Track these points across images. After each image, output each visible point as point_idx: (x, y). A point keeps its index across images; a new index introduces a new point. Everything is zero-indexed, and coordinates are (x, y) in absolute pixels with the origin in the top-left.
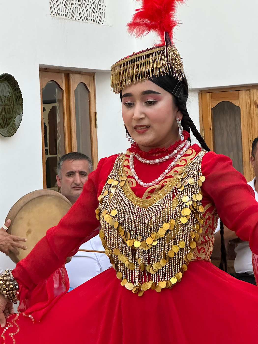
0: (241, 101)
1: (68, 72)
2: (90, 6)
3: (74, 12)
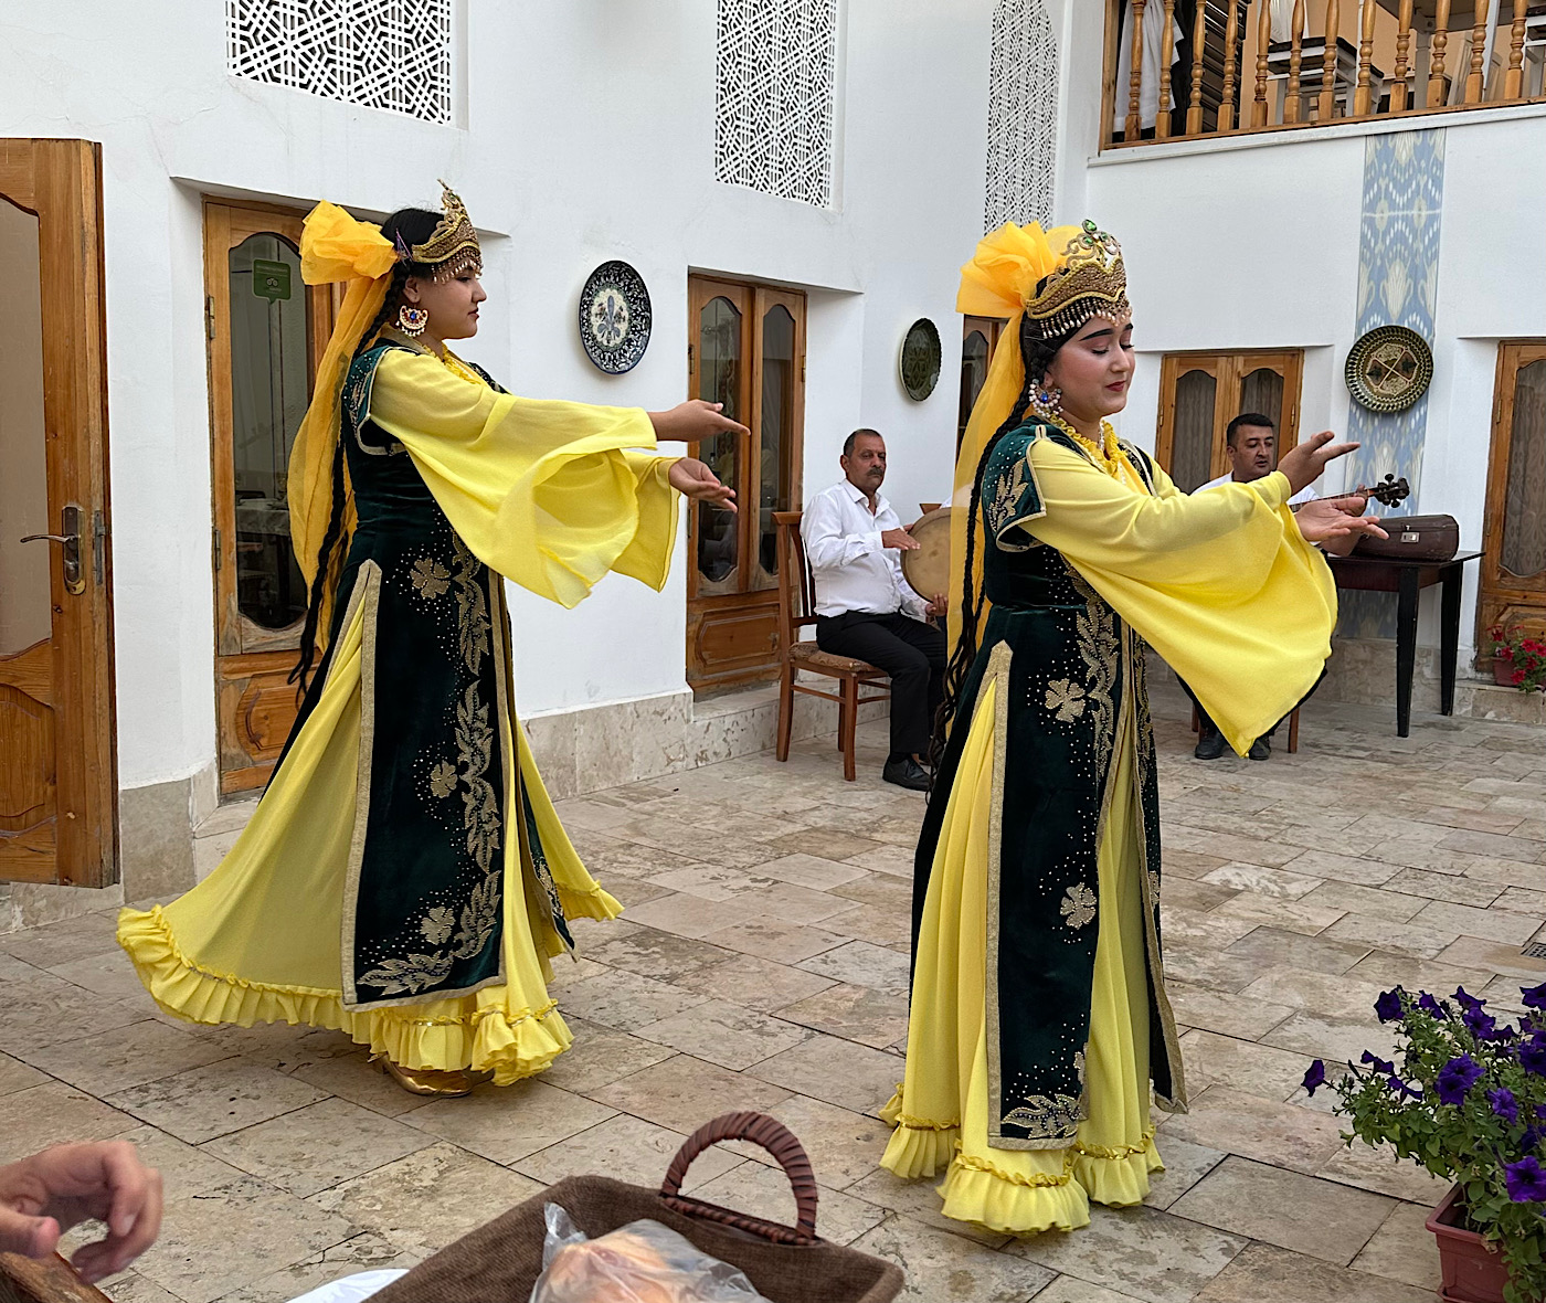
0: (1219, 371)
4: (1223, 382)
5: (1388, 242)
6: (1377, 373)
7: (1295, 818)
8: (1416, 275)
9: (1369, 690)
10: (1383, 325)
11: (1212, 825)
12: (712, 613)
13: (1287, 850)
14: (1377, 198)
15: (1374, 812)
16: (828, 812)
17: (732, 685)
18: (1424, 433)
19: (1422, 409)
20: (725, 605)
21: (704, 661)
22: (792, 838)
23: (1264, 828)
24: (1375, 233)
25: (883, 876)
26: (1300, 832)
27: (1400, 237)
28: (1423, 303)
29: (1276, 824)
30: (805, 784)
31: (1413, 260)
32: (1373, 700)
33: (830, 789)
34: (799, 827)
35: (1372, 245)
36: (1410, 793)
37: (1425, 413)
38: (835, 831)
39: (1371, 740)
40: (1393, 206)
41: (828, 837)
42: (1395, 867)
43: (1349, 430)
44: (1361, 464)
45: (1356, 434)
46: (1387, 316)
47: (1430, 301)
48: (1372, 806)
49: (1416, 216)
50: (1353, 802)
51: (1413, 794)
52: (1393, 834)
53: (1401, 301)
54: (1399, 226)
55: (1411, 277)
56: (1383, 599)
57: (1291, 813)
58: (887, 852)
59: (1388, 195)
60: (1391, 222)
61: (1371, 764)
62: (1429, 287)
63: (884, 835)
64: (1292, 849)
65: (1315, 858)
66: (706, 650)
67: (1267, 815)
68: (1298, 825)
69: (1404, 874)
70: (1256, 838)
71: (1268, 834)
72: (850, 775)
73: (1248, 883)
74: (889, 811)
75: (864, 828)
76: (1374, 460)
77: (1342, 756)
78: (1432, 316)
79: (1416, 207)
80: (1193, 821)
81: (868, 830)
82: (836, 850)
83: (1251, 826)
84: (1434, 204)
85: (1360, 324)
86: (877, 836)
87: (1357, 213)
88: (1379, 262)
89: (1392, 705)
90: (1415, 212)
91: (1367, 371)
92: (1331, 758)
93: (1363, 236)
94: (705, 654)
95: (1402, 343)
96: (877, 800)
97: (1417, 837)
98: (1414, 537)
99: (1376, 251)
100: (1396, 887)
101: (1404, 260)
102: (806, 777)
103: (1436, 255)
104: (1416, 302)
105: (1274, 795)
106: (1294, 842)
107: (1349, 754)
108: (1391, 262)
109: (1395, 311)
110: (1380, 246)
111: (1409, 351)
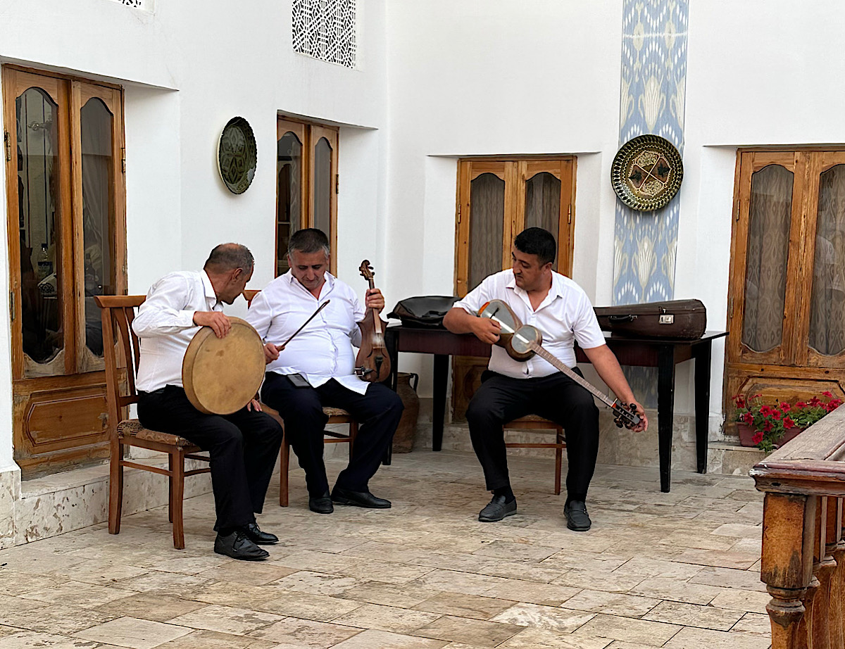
0: (506, 174)
1: (309, 124)
2: (338, 44)
3: (321, 49)
4: (510, 183)
5: (644, 61)
6: (638, 177)
7: (574, 563)
8: (668, 90)
9: (639, 453)
10: (641, 134)
11: (504, 572)
12: (40, 394)
13: (566, 590)
14: (635, 21)
15: (639, 555)
16: (156, 578)
17: (62, 463)
18: (677, 229)
19: (675, 208)
20: (52, 386)
21: (33, 440)
22: (119, 603)
23: (548, 573)
24: (633, 53)
25: (205, 633)
26: (576, 575)
27: (654, 57)
28: (674, 115)
29: (557, 569)
30: (137, 554)
31: (665, 78)
32: (642, 462)
33: (160, 558)
34: (127, 593)
35: (631, 63)
36: (669, 538)
37: (678, 212)
38: (161, 595)
39: (638, 496)
40: (648, 28)
41: (154, 601)
42: (655, 601)
43: (616, 227)
44: (626, 256)
45: (622, 230)
46: (645, 127)
47: (680, 114)
48: (638, 550)
49: (666, 37)
50: (622, 547)
51: (672, 539)
52: (654, 573)
53: (656, 113)
54: (654, 46)
55: (664, 92)
56: (648, 375)
57: (572, 559)
58: (210, 612)
59: (643, 18)
60: (647, 43)
61: (638, 516)
62: (679, 100)
63: (209, 596)
64: (570, 589)
65: (589, 596)
66: (35, 429)
67: (550, 562)
68: (576, 569)
69: (661, 605)
70: (540, 582)
71: (551, 577)
72: (179, 544)
73: (532, 620)
74: (215, 574)
75: (190, 591)
76: (637, 254)
77: (614, 510)
78: (682, 127)
79: (667, 30)
80: (488, 570)
81: (193, 592)
82: (161, 612)
83: (536, 572)
84: (681, 27)
85: (623, 133)
86: (202, 597)
87: (617, 35)
88: (637, 79)
89: (655, 466)
90: (666, 34)
91: (630, 175)
92: (606, 512)
93: (624, 56)
94: (34, 434)
95: (658, 150)
96: (203, 565)
97: (673, 575)
98: (669, 319)
99: (635, 69)
100: (654, 617)
101: (658, 78)
102: (135, 547)
103: (684, 73)
104: (668, 114)
105: (557, 545)
106: (572, 584)
107: (622, 508)
108: (647, 78)
109: (651, 124)
110: (637, 65)
111: (663, 157)
